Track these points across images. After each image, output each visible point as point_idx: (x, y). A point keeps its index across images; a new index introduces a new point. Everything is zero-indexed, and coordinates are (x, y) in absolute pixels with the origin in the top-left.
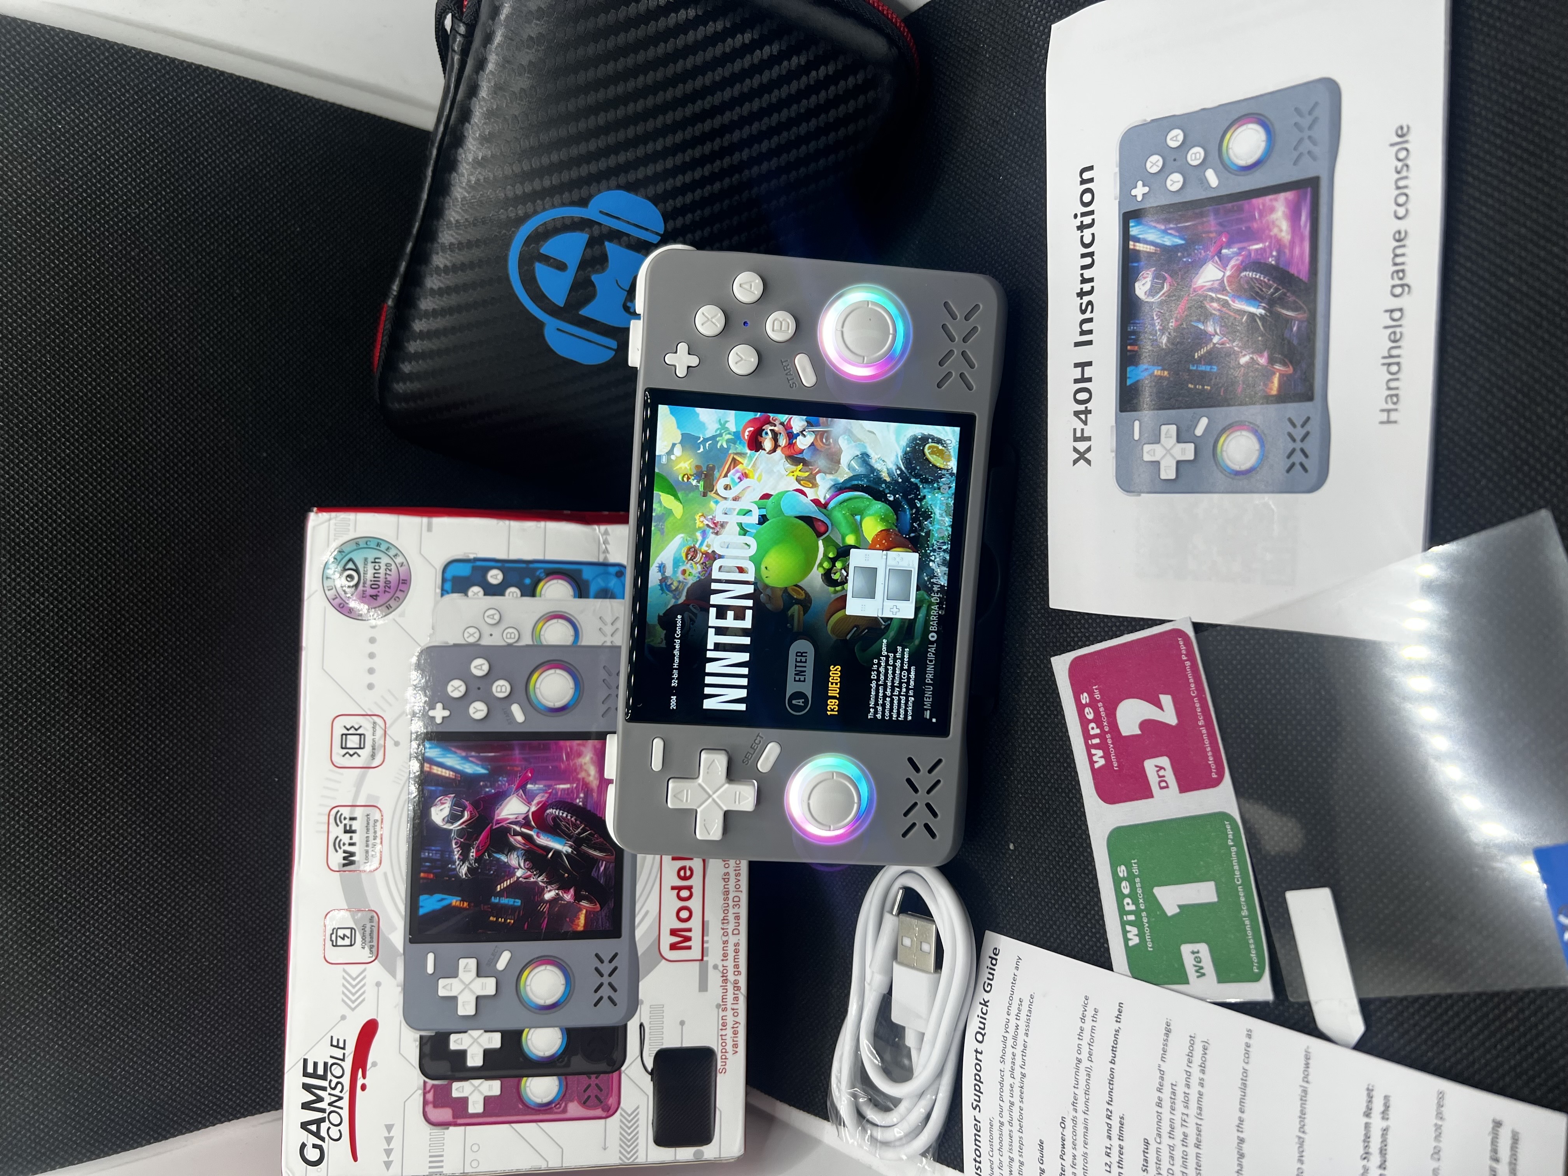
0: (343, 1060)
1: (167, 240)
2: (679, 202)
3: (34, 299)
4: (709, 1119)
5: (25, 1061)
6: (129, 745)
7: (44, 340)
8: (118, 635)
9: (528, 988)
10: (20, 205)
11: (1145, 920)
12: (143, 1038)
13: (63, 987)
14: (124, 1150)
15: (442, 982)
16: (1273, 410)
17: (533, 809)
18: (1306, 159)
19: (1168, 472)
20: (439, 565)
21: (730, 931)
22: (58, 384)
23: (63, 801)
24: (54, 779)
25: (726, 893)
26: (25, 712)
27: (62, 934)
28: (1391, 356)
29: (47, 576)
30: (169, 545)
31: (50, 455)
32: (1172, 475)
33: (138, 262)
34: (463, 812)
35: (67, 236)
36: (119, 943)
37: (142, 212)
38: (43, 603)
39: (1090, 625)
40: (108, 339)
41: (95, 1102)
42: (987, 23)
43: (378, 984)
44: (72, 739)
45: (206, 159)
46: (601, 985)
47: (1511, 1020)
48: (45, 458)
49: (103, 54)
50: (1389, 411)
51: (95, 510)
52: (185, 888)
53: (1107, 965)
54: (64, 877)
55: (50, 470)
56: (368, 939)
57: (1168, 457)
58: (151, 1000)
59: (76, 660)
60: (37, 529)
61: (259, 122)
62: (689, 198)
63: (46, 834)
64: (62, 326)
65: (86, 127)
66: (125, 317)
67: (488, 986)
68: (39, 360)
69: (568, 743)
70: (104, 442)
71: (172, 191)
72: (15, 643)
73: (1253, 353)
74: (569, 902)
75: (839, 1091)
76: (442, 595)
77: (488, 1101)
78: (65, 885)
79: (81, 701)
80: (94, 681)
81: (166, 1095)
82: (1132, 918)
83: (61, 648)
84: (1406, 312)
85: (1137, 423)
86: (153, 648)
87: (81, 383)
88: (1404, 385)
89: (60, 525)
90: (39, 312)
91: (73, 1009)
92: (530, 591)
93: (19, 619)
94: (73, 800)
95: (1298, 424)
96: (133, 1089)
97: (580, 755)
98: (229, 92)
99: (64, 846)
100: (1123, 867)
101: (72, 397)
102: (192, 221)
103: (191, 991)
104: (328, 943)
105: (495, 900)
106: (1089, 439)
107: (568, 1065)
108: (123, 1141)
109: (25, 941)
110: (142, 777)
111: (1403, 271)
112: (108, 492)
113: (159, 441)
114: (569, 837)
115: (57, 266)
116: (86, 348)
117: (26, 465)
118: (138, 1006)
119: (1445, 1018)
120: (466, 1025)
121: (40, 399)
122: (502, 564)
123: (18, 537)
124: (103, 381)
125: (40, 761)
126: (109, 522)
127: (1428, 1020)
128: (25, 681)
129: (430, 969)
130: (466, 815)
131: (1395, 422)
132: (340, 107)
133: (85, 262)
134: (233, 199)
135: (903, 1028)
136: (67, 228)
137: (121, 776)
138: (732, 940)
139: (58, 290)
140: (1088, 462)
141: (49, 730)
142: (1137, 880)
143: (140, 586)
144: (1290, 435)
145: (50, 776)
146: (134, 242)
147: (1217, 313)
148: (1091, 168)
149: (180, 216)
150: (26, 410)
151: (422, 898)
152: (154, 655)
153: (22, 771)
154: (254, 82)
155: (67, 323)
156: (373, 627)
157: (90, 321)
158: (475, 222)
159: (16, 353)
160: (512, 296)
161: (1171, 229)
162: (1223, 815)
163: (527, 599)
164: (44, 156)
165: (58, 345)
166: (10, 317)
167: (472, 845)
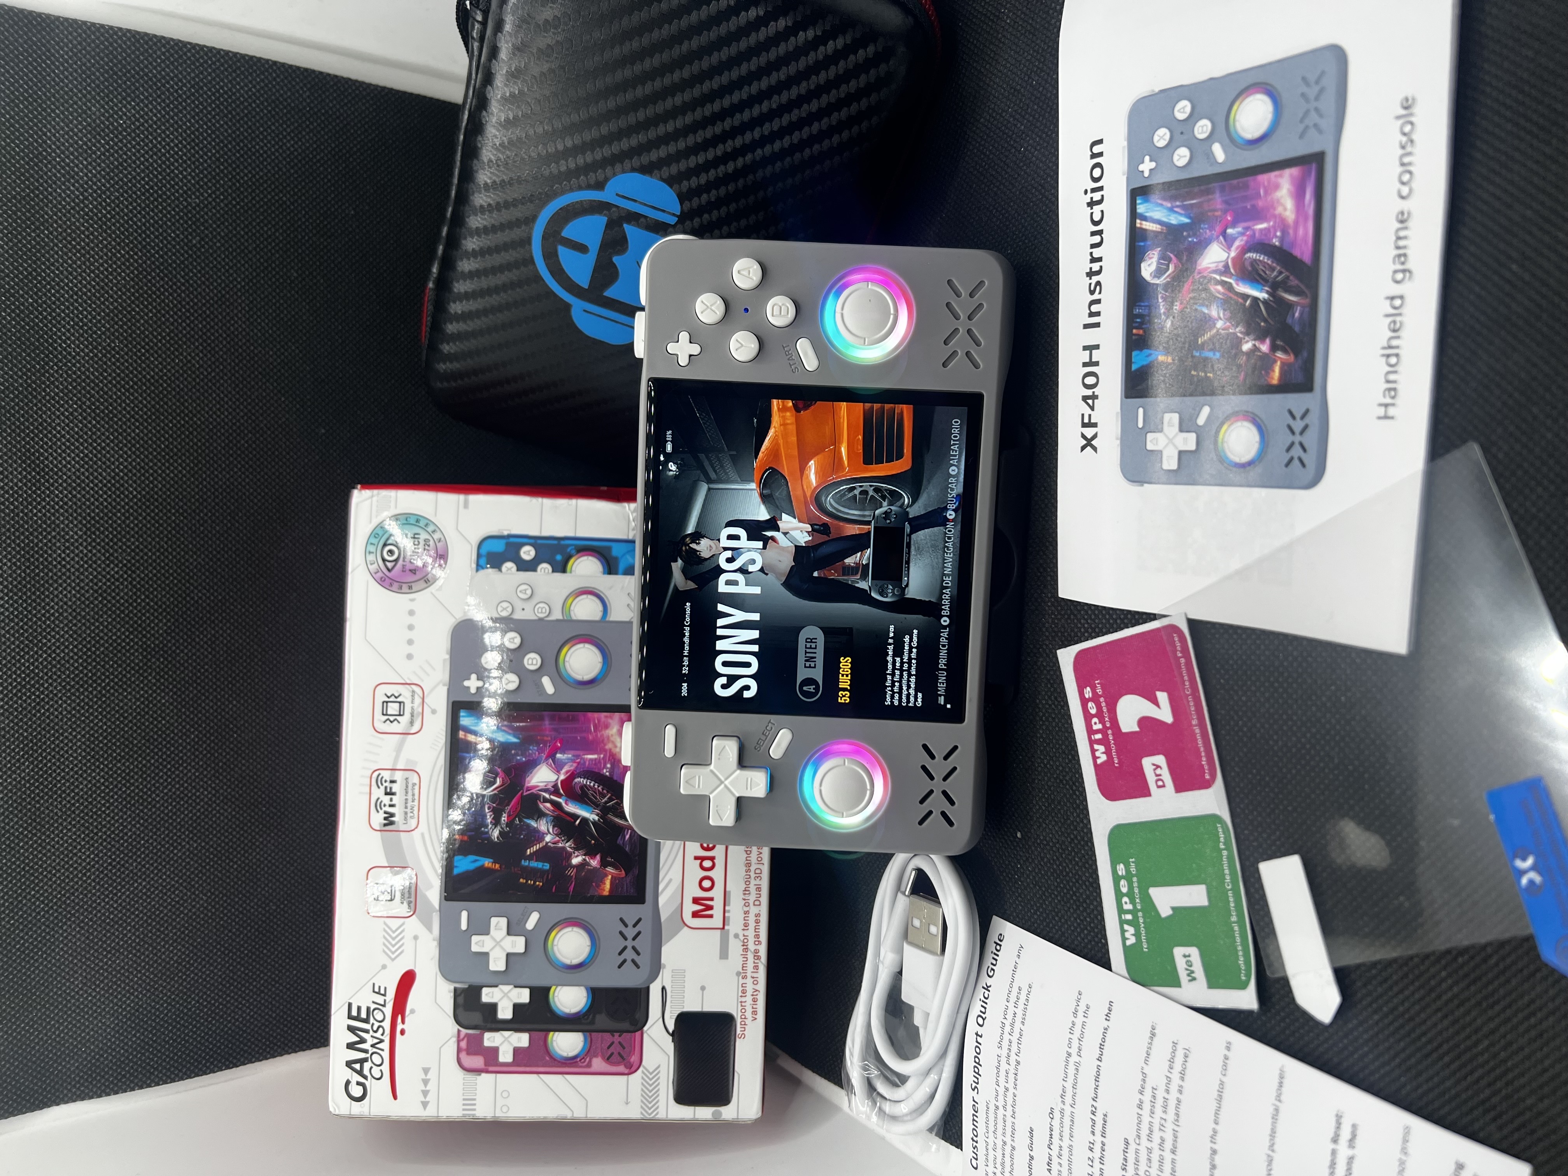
0: (384, 1006)
1: (227, 227)
2: (694, 182)
3: (103, 288)
4: (728, 1081)
5: (107, 991)
6: (200, 705)
7: (113, 327)
8: (188, 602)
9: (555, 948)
10: (86, 198)
11: (1141, 921)
12: (215, 974)
13: (142, 926)
14: (197, 1075)
15: (475, 939)
16: (1275, 400)
17: (562, 777)
18: (1312, 132)
19: (1170, 462)
20: (475, 543)
21: (752, 902)
22: (127, 368)
23: (140, 755)
24: (131, 735)
25: (748, 865)
26: (103, 674)
28: (1390, 347)
29: (120, 547)
32: (1174, 466)
33: (199, 249)
34: (495, 778)
35: (131, 226)
36: (193, 886)
37: (202, 202)
38: (117, 573)
39: (1097, 616)
40: (172, 324)
43: (416, 938)
44: (147, 699)
45: (262, 148)
46: (625, 948)
47: (1482, 1054)
48: (117, 438)
49: (160, 49)
50: (1386, 406)
53: (1105, 962)
54: (142, 825)
56: (407, 896)
57: (1171, 447)
59: (149, 625)
60: (110, 504)
61: (311, 108)
62: (703, 179)
63: (124, 785)
64: (129, 313)
65: (147, 122)
67: (518, 944)
68: (109, 345)
69: (596, 715)
70: (171, 422)
71: (230, 180)
72: (93, 609)
73: (1255, 339)
74: (595, 868)
75: (852, 1063)
76: (477, 570)
77: (517, 1052)
78: (143, 832)
79: (154, 663)
80: (165, 645)
82: (1129, 917)
83: (135, 615)
84: (1408, 300)
85: (1141, 411)
86: (220, 615)
87: (148, 366)
88: (1402, 378)
89: (131, 500)
91: (151, 945)
92: (561, 567)
93: (96, 588)
94: (148, 754)
95: (1298, 416)
97: (607, 726)
98: (282, 81)
99: (141, 797)
100: (1122, 866)
101: (140, 380)
102: (250, 209)
103: (261, 933)
105: (525, 863)
106: (1095, 425)
107: (592, 1022)
108: (196, 1067)
109: (107, 882)
110: (212, 735)
111: (1405, 255)
112: (176, 468)
113: (223, 420)
114: (596, 805)
115: (123, 256)
116: (151, 333)
119: (1419, 1044)
120: (497, 979)
122: (535, 541)
123: (93, 511)
124: (169, 364)
125: (118, 719)
126: (177, 497)
127: (1402, 1044)
128: (103, 645)
129: (464, 926)
130: (498, 782)
131: (1392, 418)
132: (391, 90)
133: (149, 252)
134: (288, 185)
135: (911, 1008)
136: (131, 219)
137: (193, 733)
138: (753, 910)
139: (124, 279)
140: (1095, 449)
141: (125, 690)
142: (1135, 879)
144: (1290, 428)
145: (127, 732)
147: (1221, 296)
148: (1100, 142)
149: (238, 203)
150: (98, 393)
151: (457, 858)
152: (221, 622)
153: (101, 727)
154: (306, 70)
155: (133, 310)
156: (412, 600)
157: (155, 308)
158: (498, 207)
159: (87, 339)
160: (538, 278)
161: (1177, 206)
162: (1215, 819)
163: (558, 575)
164: (108, 151)
165: (126, 331)
166: (81, 305)
167: (503, 810)
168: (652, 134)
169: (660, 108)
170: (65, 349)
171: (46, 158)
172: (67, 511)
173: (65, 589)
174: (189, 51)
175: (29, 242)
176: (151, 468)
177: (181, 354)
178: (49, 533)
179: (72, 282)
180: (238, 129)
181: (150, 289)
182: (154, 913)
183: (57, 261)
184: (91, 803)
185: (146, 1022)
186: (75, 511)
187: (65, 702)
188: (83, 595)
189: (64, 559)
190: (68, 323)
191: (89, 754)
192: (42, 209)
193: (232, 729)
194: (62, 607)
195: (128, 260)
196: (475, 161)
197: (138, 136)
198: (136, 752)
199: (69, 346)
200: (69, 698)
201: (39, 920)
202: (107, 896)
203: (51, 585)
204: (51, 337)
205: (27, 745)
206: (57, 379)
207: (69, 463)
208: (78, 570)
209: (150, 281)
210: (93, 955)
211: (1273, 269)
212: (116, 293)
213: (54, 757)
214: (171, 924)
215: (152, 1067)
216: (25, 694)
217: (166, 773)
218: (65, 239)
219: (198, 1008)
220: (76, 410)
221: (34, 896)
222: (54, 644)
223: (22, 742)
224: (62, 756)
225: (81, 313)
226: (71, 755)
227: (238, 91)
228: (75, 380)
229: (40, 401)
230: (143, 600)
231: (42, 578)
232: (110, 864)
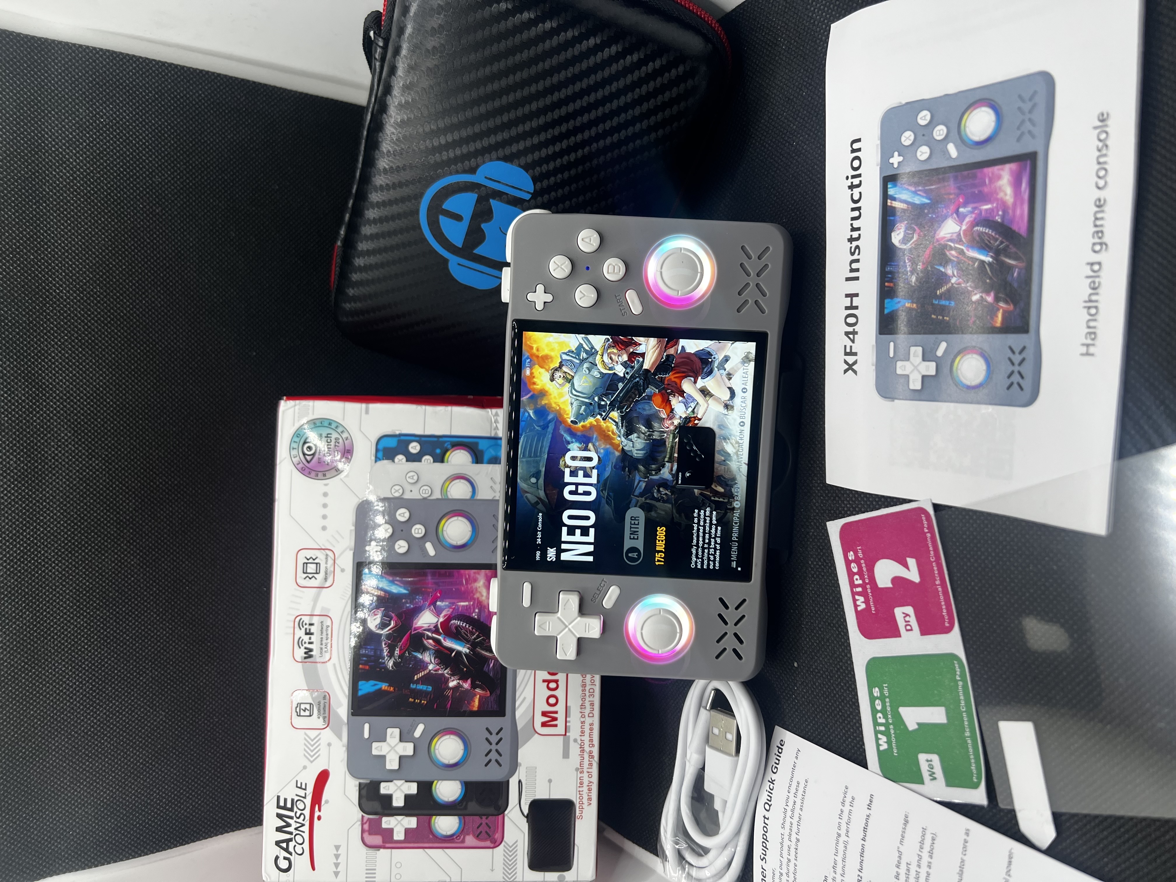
0: (305, 798)
2: (545, 168)
3: (87, 247)
4: (570, 852)
5: (89, 788)
6: (160, 565)
8: (152, 486)
9: (437, 752)
10: (75, 179)
11: (892, 732)
12: (172, 772)
13: (115, 736)
14: (158, 851)
15: (375, 745)
16: (998, 338)
17: (441, 620)
18: (1027, 137)
19: (916, 384)
20: (374, 439)
21: (586, 715)
22: (106, 308)
23: (114, 605)
25: (584, 686)
26: (86, 542)
27: (114, 699)
28: (1091, 301)
29: (100, 445)
30: (186, 421)
31: (101, 358)
32: (919, 387)
33: (161, 217)
34: (390, 621)
35: (109, 200)
36: (155, 705)
37: (164, 180)
38: (97, 465)
39: (857, 499)
40: (141, 274)
41: (138, 817)
42: (783, 22)
43: (329, 745)
46: (490, 751)
48: (97, 361)
49: (131, 65)
50: (1088, 345)
51: (134, 397)
52: (201, 666)
53: (863, 763)
54: (116, 658)
55: (101, 370)
56: (322, 712)
57: (916, 373)
58: (177, 745)
61: (246, 109)
62: (551, 166)
63: (102, 628)
65: (121, 120)
66: (152, 258)
67: (408, 749)
68: (92, 290)
69: (467, 571)
70: (139, 348)
71: (185, 164)
72: (79, 493)
73: (982, 292)
74: (467, 690)
75: (666, 838)
76: (376, 461)
77: (408, 832)
78: (116, 664)
80: (134, 520)
81: (189, 813)
82: (882, 728)
84: (1104, 265)
85: (892, 344)
88: (1100, 325)
89: (109, 409)
90: (91, 256)
91: (122, 751)
92: (440, 459)
93: (81, 476)
94: (121, 604)
95: (1017, 351)
96: (165, 808)
97: (475, 580)
98: (224, 88)
99: (115, 637)
100: (877, 689)
101: (116, 317)
102: (200, 185)
103: (206, 739)
104: (294, 714)
105: (413, 686)
106: (855, 354)
107: (466, 808)
108: (157, 845)
109: (88, 703)
110: (169, 588)
111: (1102, 232)
112: (143, 384)
113: (179, 346)
114: (467, 641)
115: (103, 222)
116: (124, 281)
117: (84, 367)
118: (168, 750)
120: (392, 776)
121: (93, 319)
122: (419, 439)
123: (80, 418)
124: (138, 304)
125: (97, 577)
129: (366, 735)
130: (393, 624)
131: (1092, 355)
132: (306, 95)
133: (123, 219)
134: (229, 167)
135: (712, 797)
136: (109, 194)
137: (155, 587)
138: (588, 721)
139: (104, 240)
140: (855, 372)
141: (103, 555)
142: (887, 700)
143: (166, 451)
144: (1010, 360)
145: (104, 587)
146: (158, 203)
147: (955, 259)
148: (859, 140)
149: (191, 181)
150: (83, 327)
151: (360, 683)
152: (177, 501)
153: (85, 584)
154: (243, 80)
155: (111, 263)
156: (326, 485)
157: (127, 261)
158: (394, 186)
159: (75, 287)
160: (424, 240)
161: (920, 190)
162: (953, 657)
163: (438, 465)
164: (92, 142)
165: (105, 280)
166: (71, 260)
167: (397, 646)
168: (513, 132)
169: (520, 112)
170: (58, 294)
171: (44, 148)
172: (59, 418)
173: (58, 478)
174: (154, 66)
175: (31, 213)
176: (124, 384)
177: (147, 296)
178: (46, 435)
179: (64, 242)
180: (191, 125)
181: (124, 247)
182: (125, 726)
183: (53, 227)
184: (76, 642)
185: (119, 811)
186: (66, 418)
187: (57, 565)
188: (72, 482)
189: (57, 455)
190: (61, 274)
191: (75, 604)
192: (41, 187)
193: (184, 583)
194: (55, 492)
195: (107, 226)
196: (377, 152)
197: (115, 131)
198: (111, 603)
199: (61, 291)
200: (60, 562)
201: (37, 734)
202: (89, 714)
203: (47, 475)
204: (48, 285)
205: (27, 599)
206: (52, 317)
207: (61, 381)
208: (67, 463)
209: (123, 241)
210: (78, 760)
211: (996, 240)
212: (98, 251)
213: (48, 607)
214: (137, 735)
215: (124, 845)
216: (26, 559)
217: (134, 618)
218: (59, 210)
219: (158, 799)
220: (66, 340)
221: (33, 715)
222: (49, 520)
223: (24, 596)
224: (55, 606)
225: (71, 266)
226: (62, 606)
227: (191, 96)
228: (66, 318)
229: (39, 334)
230: (118, 486)
231: (40, 470)
232: (91, 689)
